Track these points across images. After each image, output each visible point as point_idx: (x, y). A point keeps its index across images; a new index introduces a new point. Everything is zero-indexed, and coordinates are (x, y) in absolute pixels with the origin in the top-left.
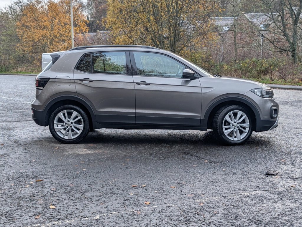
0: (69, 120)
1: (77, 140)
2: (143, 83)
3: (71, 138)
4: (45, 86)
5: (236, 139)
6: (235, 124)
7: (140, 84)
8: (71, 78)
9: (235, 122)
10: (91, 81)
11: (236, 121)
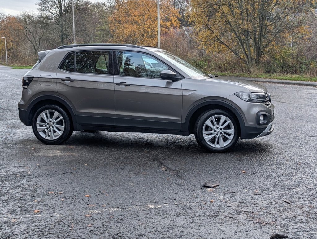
0: (51, 120)
1: (58, 141)
2: (123, 83)
3: (53, 138)
4: (29, 85)
5: (218, 146)
6: (218, 130)
7: (119, 85)
8: (53, 78)
9: (217, 128)
10: (72, 81)
11: (219, 127)
